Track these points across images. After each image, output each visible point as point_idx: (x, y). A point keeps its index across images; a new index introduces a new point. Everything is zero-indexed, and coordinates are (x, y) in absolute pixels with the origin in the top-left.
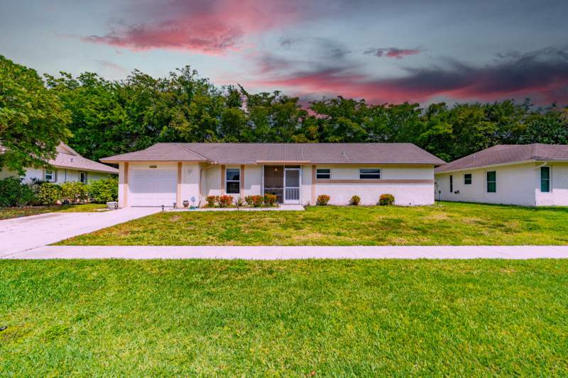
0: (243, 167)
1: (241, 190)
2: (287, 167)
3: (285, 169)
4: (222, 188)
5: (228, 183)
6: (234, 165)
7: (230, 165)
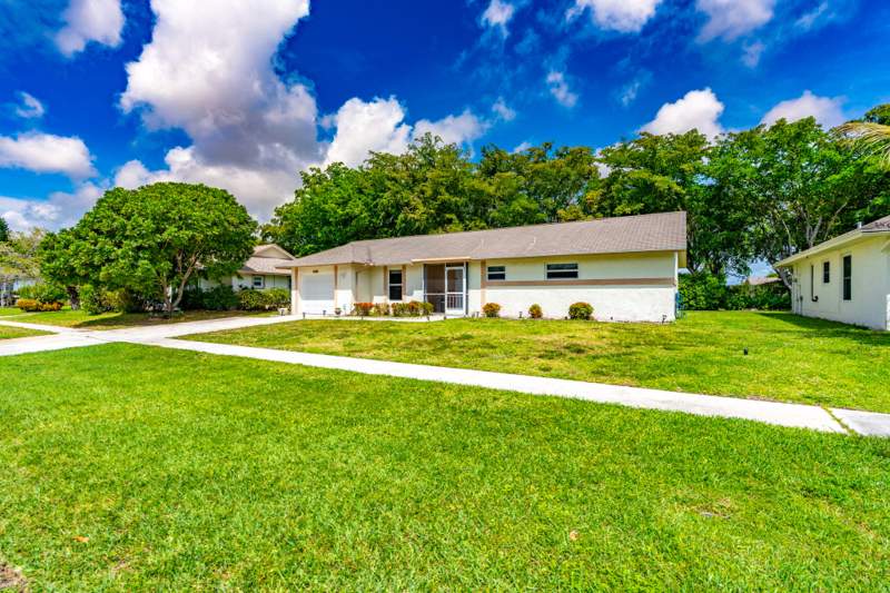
0: (404, 266)
1: (403, 297)
2: (448, 265)
3: (447, 269)
4: (385, 294)
5: (391, 288)
6: (398, 266)
7: (392, 266)
